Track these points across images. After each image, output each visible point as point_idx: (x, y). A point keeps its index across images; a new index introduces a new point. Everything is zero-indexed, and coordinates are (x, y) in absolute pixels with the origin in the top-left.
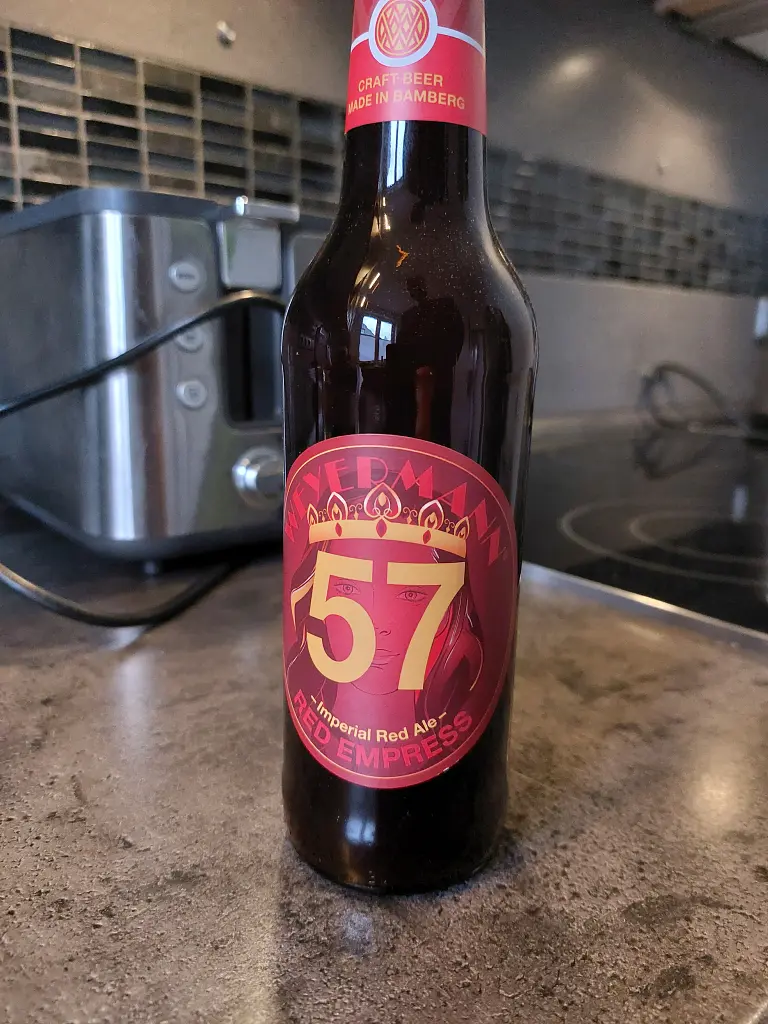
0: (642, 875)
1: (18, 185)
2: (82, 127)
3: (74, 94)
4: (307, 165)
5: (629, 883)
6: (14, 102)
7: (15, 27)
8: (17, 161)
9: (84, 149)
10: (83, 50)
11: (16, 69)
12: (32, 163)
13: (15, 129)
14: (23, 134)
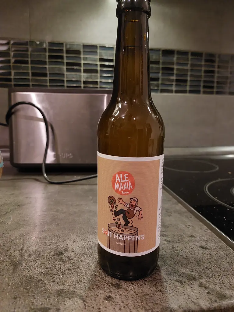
0: (76, 284)
1: (82, 82)
2: (99, 66)
3: (97, 58)
4: (164, 69)
5: (70, 284)
6: (83, 62)
7: (84, 44)
8: (82, 77)
9: (99, 71)
10: (100, 46)
11: (83, 54)
12: (86, 77)
13: (82, 69)
14: (84, 70)
